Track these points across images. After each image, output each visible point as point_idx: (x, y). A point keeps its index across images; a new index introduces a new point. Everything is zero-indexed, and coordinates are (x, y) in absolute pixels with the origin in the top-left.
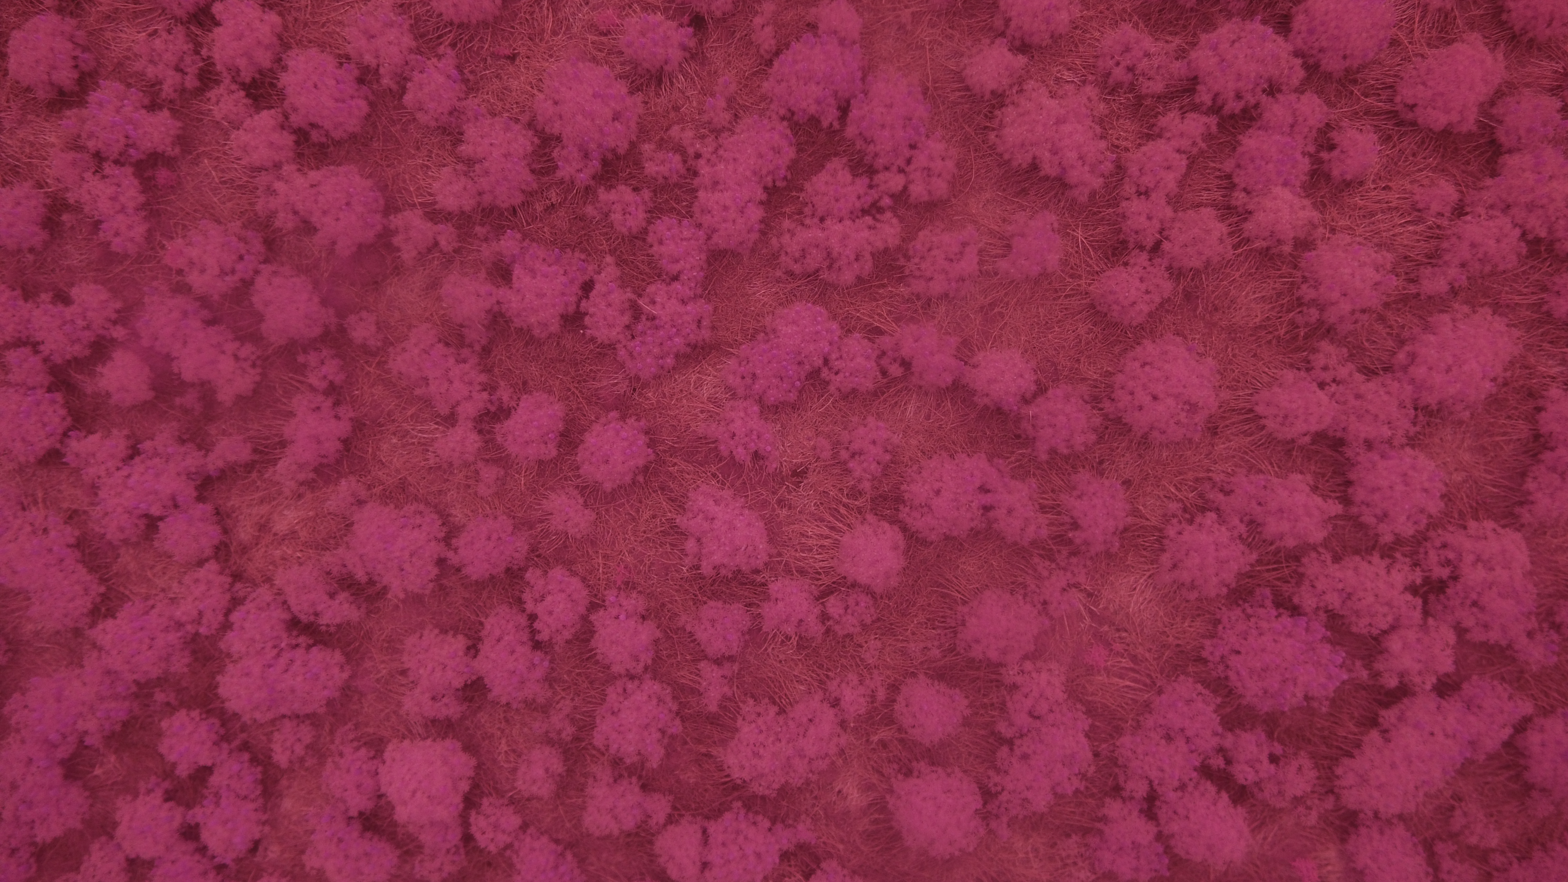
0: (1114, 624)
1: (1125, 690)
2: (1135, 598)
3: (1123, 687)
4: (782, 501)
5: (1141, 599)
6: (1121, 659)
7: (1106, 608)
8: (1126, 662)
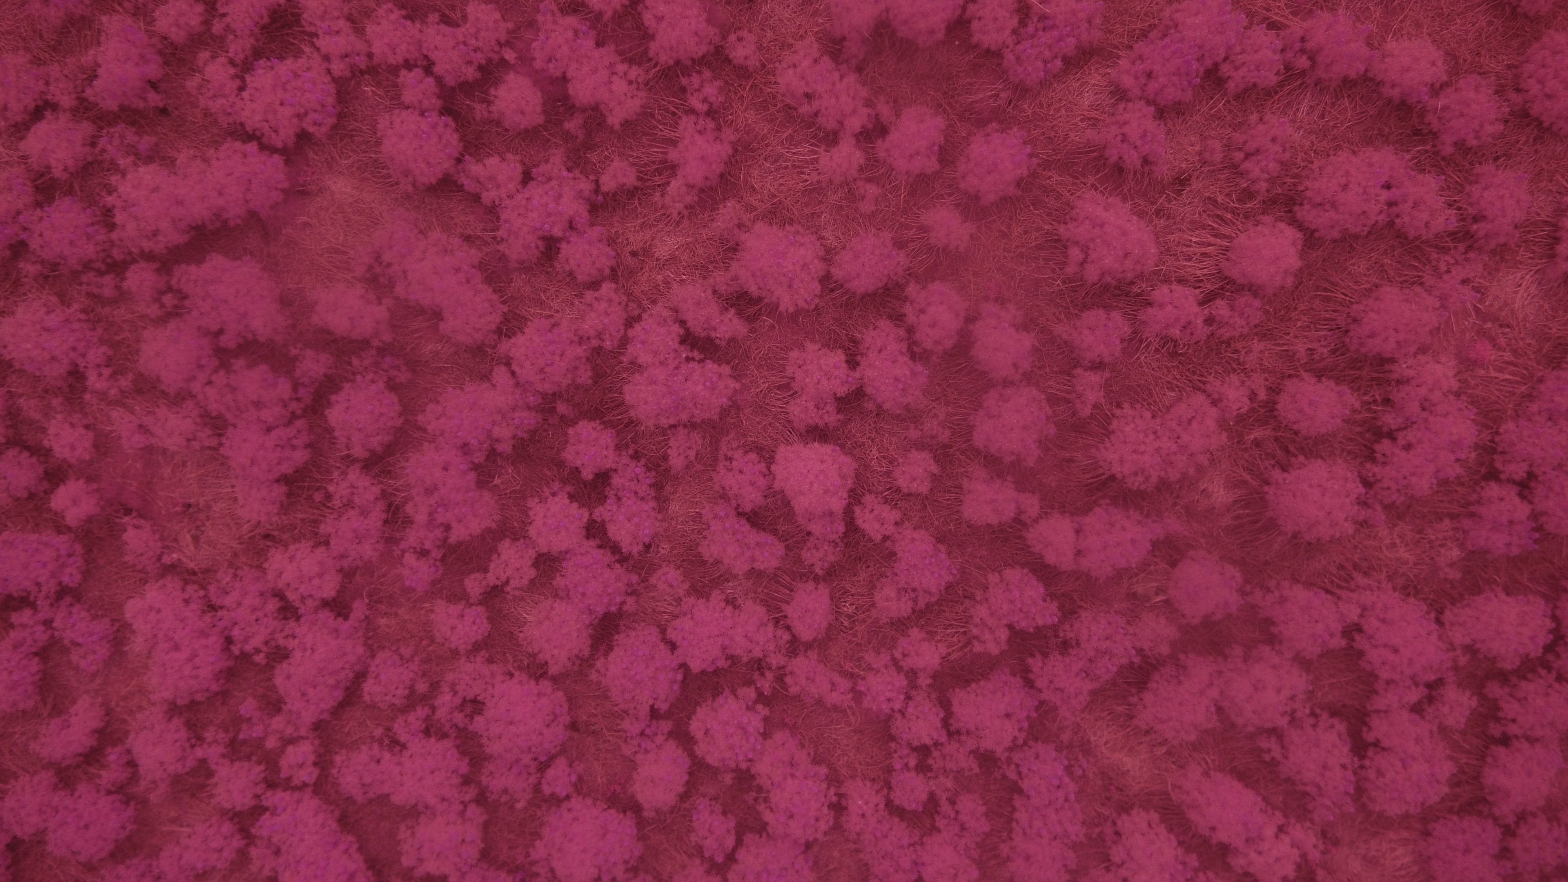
0: (1498, 320)
1: (1503, 383)
2: (1520, 293)
3: (1503, 380)
4: (1161, 210)
5: (1525, 295)
6: (1502, 353)
7: (1491, 305)
8: (1507, 356)
